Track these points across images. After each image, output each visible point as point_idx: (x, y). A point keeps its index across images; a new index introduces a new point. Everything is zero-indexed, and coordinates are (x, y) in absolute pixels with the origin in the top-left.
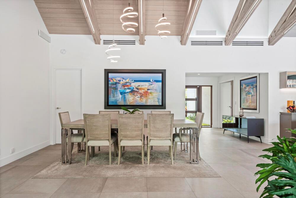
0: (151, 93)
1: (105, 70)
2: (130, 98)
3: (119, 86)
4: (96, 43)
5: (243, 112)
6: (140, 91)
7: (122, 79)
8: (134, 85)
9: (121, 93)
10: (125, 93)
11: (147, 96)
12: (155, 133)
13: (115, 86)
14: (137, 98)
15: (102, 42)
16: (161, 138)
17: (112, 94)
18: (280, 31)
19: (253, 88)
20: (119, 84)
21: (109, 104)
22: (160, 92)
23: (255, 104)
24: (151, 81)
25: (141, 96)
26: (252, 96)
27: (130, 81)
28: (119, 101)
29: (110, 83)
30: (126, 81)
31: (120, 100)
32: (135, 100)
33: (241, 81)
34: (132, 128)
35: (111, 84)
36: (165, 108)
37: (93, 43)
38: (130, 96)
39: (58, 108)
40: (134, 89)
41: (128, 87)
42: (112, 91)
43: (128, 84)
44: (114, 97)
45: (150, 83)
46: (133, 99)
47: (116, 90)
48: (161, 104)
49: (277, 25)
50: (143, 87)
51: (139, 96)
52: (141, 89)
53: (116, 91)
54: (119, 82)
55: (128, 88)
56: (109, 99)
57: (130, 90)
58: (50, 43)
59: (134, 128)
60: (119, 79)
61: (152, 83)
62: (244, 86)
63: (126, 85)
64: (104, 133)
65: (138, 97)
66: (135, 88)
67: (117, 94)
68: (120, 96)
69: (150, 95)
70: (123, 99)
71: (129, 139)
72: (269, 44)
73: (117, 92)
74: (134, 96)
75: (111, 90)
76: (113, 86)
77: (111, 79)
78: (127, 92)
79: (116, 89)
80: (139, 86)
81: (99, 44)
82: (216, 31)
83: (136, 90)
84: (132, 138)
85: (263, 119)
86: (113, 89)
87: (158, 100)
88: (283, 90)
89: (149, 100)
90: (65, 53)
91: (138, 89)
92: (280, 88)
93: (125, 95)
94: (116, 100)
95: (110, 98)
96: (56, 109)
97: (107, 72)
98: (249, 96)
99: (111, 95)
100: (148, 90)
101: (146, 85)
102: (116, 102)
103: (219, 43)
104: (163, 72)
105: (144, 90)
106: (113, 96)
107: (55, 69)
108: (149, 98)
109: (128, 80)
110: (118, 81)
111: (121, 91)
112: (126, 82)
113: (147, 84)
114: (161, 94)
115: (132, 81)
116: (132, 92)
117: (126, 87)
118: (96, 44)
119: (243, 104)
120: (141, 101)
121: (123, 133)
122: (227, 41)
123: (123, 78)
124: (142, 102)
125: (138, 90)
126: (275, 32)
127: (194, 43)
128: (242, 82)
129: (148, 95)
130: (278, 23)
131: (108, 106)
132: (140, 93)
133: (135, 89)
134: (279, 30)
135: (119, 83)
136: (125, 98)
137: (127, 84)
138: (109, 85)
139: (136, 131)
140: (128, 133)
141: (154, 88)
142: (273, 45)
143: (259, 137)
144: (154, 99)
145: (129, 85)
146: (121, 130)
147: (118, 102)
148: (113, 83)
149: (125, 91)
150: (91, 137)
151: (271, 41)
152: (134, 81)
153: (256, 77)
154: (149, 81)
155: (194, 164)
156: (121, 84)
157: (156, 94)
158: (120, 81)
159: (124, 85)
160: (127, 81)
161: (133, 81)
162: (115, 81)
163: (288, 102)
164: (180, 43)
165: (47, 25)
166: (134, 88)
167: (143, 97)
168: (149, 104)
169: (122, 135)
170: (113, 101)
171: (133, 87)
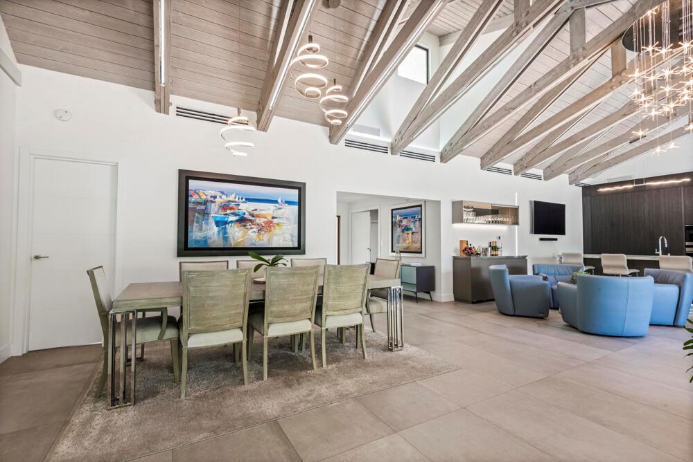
0: (278, 224)
1: (181, 171)
2: (237, 234)
3: (214, 208)
4: (159, 110)
5: (400, 257)
6: (258, 221)
7: (219, 194)
8: (246, 208)
9: (217, 223)
10: (226, 223)
11: (270, 231)
12: (337, 303)
13: (203, 207)
14: (252, 234)
15: (172, 109)
16: (347, 311)
17: (195, 224)
18: (460, 144)
19: (414, 222)
20: (212, 204)
21: (189, 246)
22: (295, 223)
23: (419, 245)
24: (279, 201)
25: (259, 231)
26: (412, 233)
27: (237, 200)
28: (212, 240)
29: (192, 199)
30: (228, 199)
31: (215, 237)
32: (246, 237)
33: (392, 210)
34: (296, 296)
35: (194, 203)
36: (304, 253)
37: (151, 110)
38: (237, 229)
39: (37, 257)
40: (245, 216)
41: (232, 211)
42: (198, 218)
43: (232, 205)
44: (201, 229)
45: (277, 205)
46: (243, 236)
47: (206, 216)
48: (296, 245)
49: (455, 136)
50: (263, 212)
51: (255, 230)
52: (258, 216)
53: (206, 218)
54: (212, 199)
55: (232, 214)
56: (190, 234)
57: (237, 218)
58: (18, 87)
59: (300, 296)
60: (213, 193)
61: (280, 207)
62: (398, 218)
63: (228, 206)
64: (233, 312)
65: (254, 232)
66: (247, 213)
67: (207, 224)
68: (216, 229)
69: (277, 227)
70: (221, 235)
71: (287, 319)
72: (441, 161)
73: (208, 219)
74: (246, 230)
75: (194, 216)
76: (199, 207)
77: (195, 191)
78: (231, 222)
79: (205, 213)
80: (256, 210)
81: (166, 112)
82: (379, 130)
83: (250, 218)
84: (294, 317)
85: (433, 267)
86: (198, 213)
87: (292, 238)
88: (458, 226)
89: (275, 238)
90: (69, 120)
91: (253, 216)
92: (453, 223)
93: (225, 228)
94: (204, 238)
95: (192, 232)
96: (31, 259)
97: (186, 177)
98: (408, 234)
99: (194, 227)
100: (273, 218)
101: (269, 209)
102: (206, 241)
103: (383, 149)
104: (300, 188)
105: (265, 218)
106: (198, 228)
107: (32, 156)
108: (275, 235)
109: (233, 196)
110: (211, 197)
111: (218, 219)
112: (229, 201)
113: (271, 206)
114: (297, 226)
115: (242, 199)
116: (242, 221)
117: (228, 212)
118: (157, 111)
119: (397, 245)
120: (260, 240)
121: (274, 309)
122: (394, 149)
123: (223, 193)
124: (262, 242)
125: (253, 219)
126: (451, 144)
127: (351, 144)
128: (394, 212)
129: (272, 228)
130: (457, 133)
131: (186, 249)
132: (258, 224)
133: (247, 216)
134: (458, 143)
135: (213, 202)
136: (225, 233)
137: (230, 206)
138: (190, 205)
139: (302, 302)
140: (286, 307)
141: (286, 216)
142: (445, 162)
143: (429, 293)
144: (283, 236)
145: (235, 207)
146: (271, 301)
147: (209, 241)
148: (199, 200)
149: (226, 219)
150: (196, 325)
151: (444, 158)
152: (246, 199)
153: (421, 206)
154: (276, 202)
155: (397, 351)
156: (217, 203)
157: (289, 227)
158: (215, 197)
159: (225, 207)
160: (232, 198)
161: (244, 200)
162: (204, 197)
163: (461, 242)
164: (327, 140)
165: (13, 39)
166: (245, 214)
167: (263, 232)
168: (274, 245)
169: (271, 312)
170: (198, 238)
171: (244, 211)
